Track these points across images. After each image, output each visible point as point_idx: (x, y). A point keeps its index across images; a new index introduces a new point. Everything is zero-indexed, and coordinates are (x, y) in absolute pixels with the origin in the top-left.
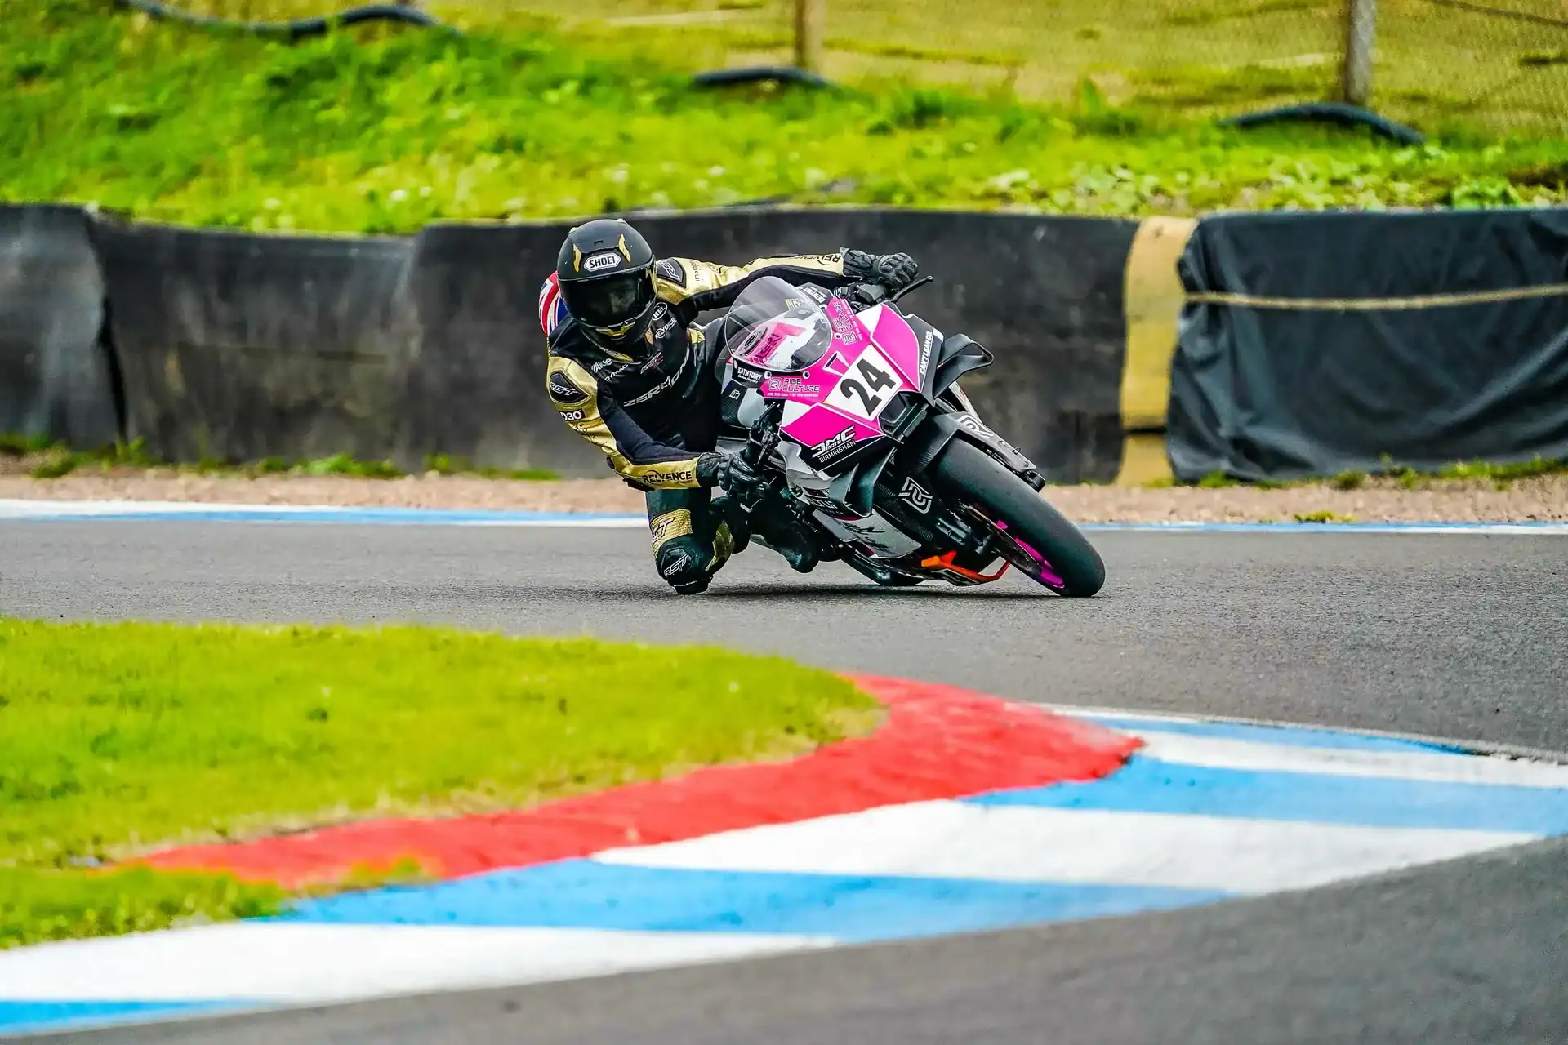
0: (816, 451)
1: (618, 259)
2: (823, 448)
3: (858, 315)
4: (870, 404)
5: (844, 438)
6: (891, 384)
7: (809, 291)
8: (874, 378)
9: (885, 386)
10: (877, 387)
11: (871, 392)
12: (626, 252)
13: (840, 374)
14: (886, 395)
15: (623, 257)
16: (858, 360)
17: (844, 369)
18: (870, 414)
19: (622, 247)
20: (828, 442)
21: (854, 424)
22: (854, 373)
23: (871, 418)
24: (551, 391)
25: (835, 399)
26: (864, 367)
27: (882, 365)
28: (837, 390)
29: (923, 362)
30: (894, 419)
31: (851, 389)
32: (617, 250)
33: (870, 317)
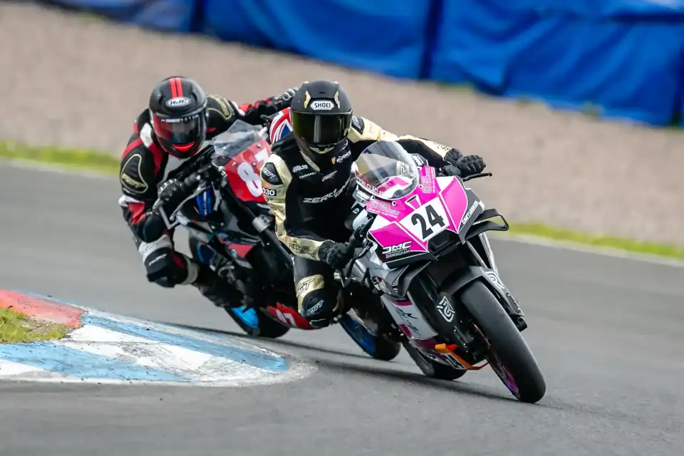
0: (386, 250)
1: (332, 105)
2: (390, 250)
3: (438, 178)
4: (426, 232)
5: (404, 247)
6: (442, 224)
7: (415, 157)
8: (433, 218)
9: (438, 224)
10: (433, 223)
11: (428, 226)
12: (338, 102)
13: (414, 209)
14: (437, 229)
15: (336, 105)
16: (427, 204)
17: (417, 206)
18: (424, 238)
19: (336, 99)
20: (394, 247)
21: (412, 240)
22: (422, 211)
23: (424, 241)
24: (263, 173)
25: (406, 222)
26: (430, 210)
27: (440, 212)
28: (409, 217)
29: (466, 217)
30: (437, 245)
31: (418, 220)
32: (333, 100)
33: (444, 182)
